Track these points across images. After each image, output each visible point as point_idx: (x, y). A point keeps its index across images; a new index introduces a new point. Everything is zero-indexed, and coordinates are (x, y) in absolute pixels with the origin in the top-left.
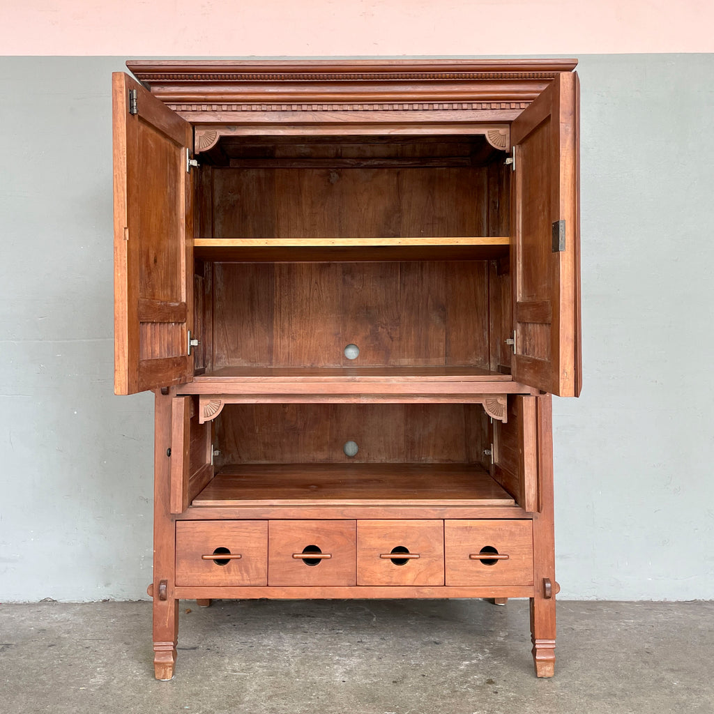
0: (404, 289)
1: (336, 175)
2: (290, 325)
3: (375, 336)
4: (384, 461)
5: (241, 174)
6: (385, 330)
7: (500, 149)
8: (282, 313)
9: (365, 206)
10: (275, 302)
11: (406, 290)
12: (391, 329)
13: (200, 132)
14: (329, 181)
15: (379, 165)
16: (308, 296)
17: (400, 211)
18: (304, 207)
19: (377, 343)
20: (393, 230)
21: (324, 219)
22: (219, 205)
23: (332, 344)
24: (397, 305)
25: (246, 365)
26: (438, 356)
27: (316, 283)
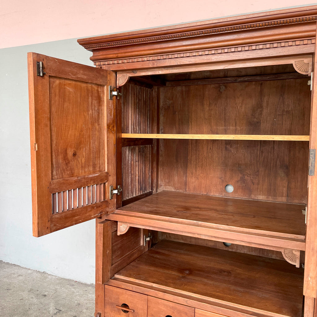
0: (262, 155)
1: (224, 87)
2: (196, 171)
3: (243, 180)
4: (246, 252)
5: (173, 89)
6: (249, 178)
7: (304, 73)
8: (192, 165)
9: (240, 104)
10: (188, 158)
11: (263, 155)
12: (253, 177)
13: (119, 75)
14: (219, 91)
15: (248, 80)
16: (206, 156)
17: (261, 107)
18: (205, 106)
19: (244, 185)
20: (257, 119)
21: (216, 113)
22: (162, 107)
23: (218, 183)
24: (257, 163)
25: (173, 190)
26: (282, 196)
27: (211, 149)
